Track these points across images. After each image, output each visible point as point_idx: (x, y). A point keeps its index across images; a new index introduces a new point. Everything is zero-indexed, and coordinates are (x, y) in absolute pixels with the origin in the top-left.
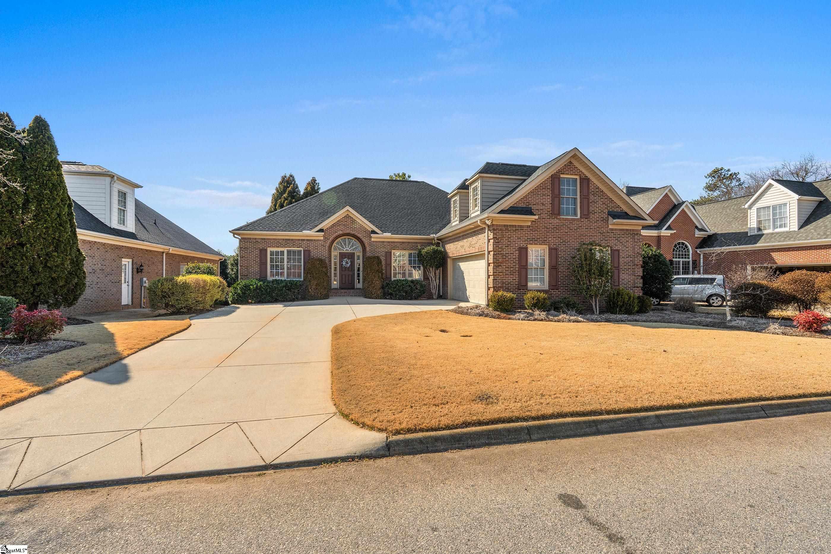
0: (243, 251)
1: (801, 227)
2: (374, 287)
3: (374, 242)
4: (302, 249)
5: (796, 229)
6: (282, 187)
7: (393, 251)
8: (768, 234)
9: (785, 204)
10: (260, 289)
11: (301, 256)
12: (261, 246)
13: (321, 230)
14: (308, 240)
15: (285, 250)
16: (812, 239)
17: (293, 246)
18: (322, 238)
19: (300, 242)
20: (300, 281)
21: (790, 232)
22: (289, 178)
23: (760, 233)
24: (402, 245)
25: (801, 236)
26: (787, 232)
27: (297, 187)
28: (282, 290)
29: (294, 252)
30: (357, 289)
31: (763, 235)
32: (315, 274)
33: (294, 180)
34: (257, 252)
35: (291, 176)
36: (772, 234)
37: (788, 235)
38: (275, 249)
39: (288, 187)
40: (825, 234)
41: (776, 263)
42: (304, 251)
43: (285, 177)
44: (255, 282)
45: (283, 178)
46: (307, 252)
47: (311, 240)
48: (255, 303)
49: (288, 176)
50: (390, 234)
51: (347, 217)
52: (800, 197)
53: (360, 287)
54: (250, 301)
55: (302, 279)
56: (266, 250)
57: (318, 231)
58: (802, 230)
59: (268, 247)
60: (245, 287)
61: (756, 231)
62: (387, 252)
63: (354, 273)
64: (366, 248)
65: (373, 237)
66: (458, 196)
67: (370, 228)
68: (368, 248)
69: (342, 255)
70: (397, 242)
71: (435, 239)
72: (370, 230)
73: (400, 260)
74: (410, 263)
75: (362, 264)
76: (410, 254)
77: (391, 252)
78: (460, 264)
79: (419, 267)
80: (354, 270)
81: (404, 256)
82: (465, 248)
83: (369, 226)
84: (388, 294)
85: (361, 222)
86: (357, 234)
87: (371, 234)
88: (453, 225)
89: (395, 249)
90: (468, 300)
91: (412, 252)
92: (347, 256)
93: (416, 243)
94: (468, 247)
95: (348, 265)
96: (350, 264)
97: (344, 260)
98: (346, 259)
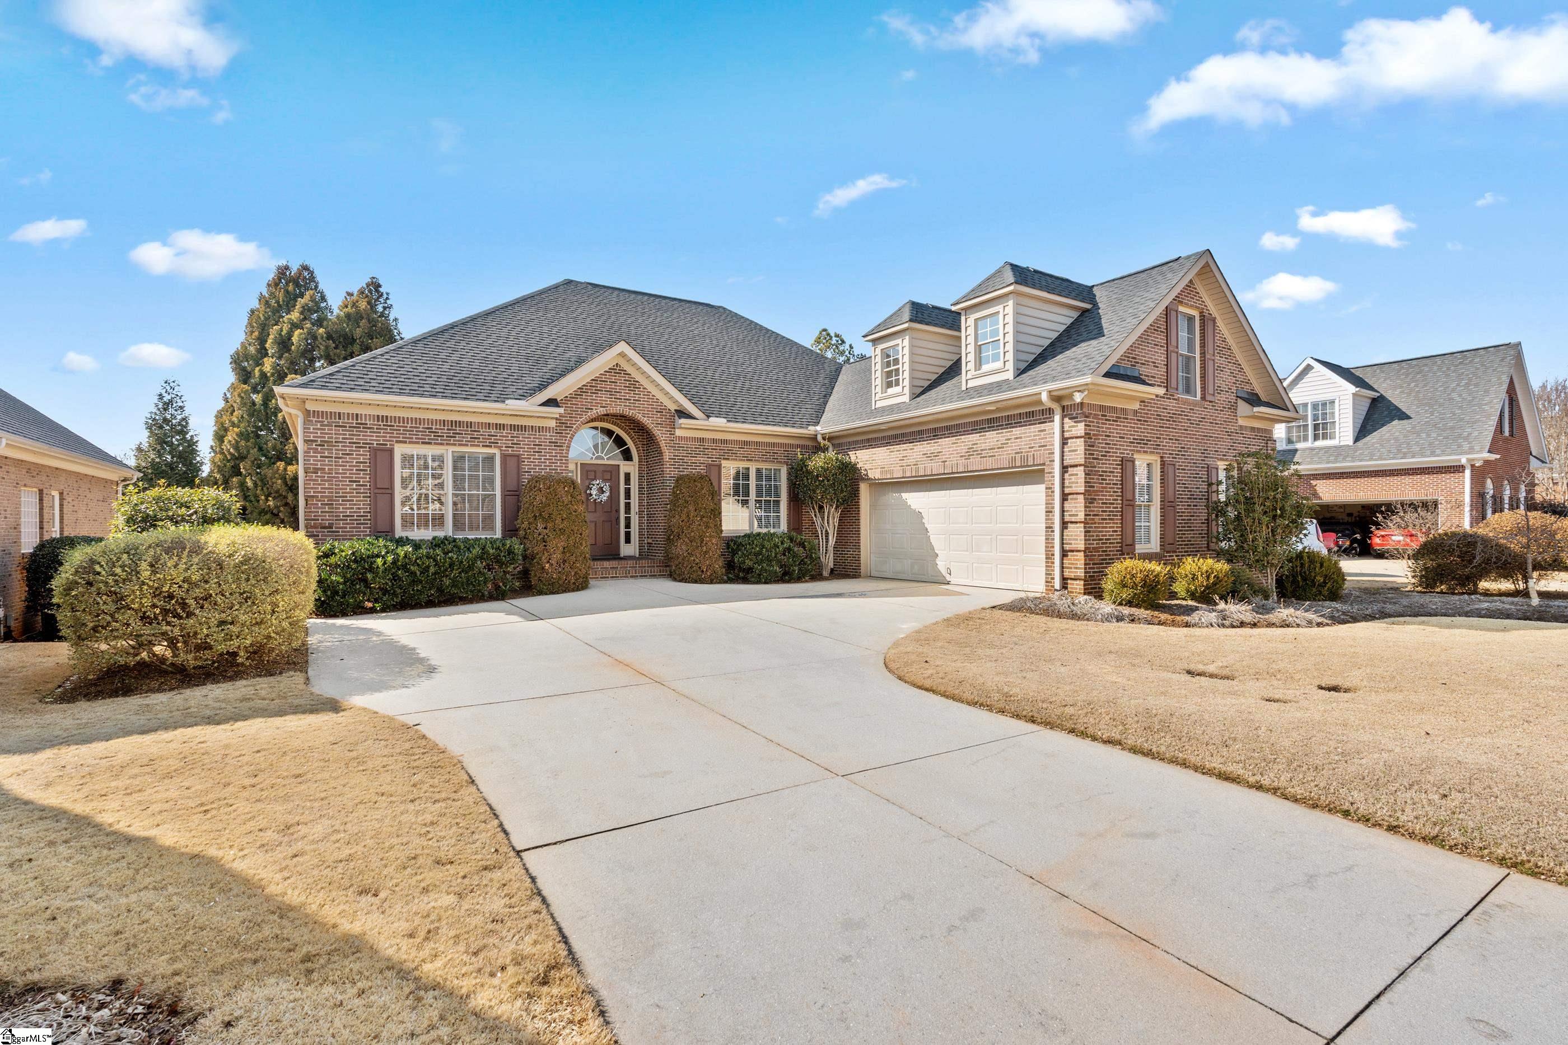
0: (316, 451)
1: (1357, 439)
2: (706, 552)
3: (681, 438)
4: (496, 451)
5: (1351, 443)
6: (281, 296)
7: (724, 463)
8: (1304, 450)
9: (1332, 402)
10: (404, 567)
11: (492, 469)
12: (374, 439)
13: (551, 402)
14: (513, 427)
15: (448, 453)
16: (1380, 458)
17: (474, 441)
18: (553, 424)
19: (493, 431)
20: (493, 542)
21: (1341, 447)
22: (299, 273)
23: (1290, 447)
24: (745, 448)
25: (1361, 454)
26: (1335, 447)
27: (323, 298)
28: (471, 567)
29: (473, 457)
30: (625, 558)
31: (1296, 450)
32: (558, 521)
33: (312, 278)
34: (363, 456)
35: (306, 268)
36: (1312, 449)
37: (1339, 451)
38: (415, 450)
39: (302, 296)
40: (1399, 451)
41: (1320, 498)
42: (504, 457)
43: (287, 268)
44: (386, 547)
45: (283, 272)
46: (512, 461)
47: (523, 428)
48: (383, 610)
49: (294, 268)
50: (725, 420)
51: (616, 370)
52: (1358, 389)
53: (632, 554)
54: (369, 605)
55: (498, 535)
56: (391, 451)
57: (544, 404)
58: (1360, 444)
59: (397, 442)
60: (355, 561)
61: (1284, 442)
62: (710, 465)
63: (618, 519)
64: (661, 453)
65: (683, 426)
66: (907, 337)
67: (676, 402)
68: (667, 455)
69: (587, 471)
70: (732, 442)
71: (819, 438)
72: (673, 407)
73: (736, 487)
74: (759, 493)
75: (637, 495)
76: (759, 471)
77: (719, 466)
78: (905, 495)
79: (777, 503)
80: (618, 511)
81: (747, 477)
82: (944, 458)
83: (671, 398)
84: (741, 569)
85: (650, 388)
86: (639, 417)
87: (676, 417)
88: (879, 404)
89: (728, 459)
90: (941, 579)
91: (763, 466)
92: (598, 474)
93: (774, 445)
94: (962, 456)
95: (604, 497)
96: (608, 494)
97: (594, 482)
98: (598, 482)
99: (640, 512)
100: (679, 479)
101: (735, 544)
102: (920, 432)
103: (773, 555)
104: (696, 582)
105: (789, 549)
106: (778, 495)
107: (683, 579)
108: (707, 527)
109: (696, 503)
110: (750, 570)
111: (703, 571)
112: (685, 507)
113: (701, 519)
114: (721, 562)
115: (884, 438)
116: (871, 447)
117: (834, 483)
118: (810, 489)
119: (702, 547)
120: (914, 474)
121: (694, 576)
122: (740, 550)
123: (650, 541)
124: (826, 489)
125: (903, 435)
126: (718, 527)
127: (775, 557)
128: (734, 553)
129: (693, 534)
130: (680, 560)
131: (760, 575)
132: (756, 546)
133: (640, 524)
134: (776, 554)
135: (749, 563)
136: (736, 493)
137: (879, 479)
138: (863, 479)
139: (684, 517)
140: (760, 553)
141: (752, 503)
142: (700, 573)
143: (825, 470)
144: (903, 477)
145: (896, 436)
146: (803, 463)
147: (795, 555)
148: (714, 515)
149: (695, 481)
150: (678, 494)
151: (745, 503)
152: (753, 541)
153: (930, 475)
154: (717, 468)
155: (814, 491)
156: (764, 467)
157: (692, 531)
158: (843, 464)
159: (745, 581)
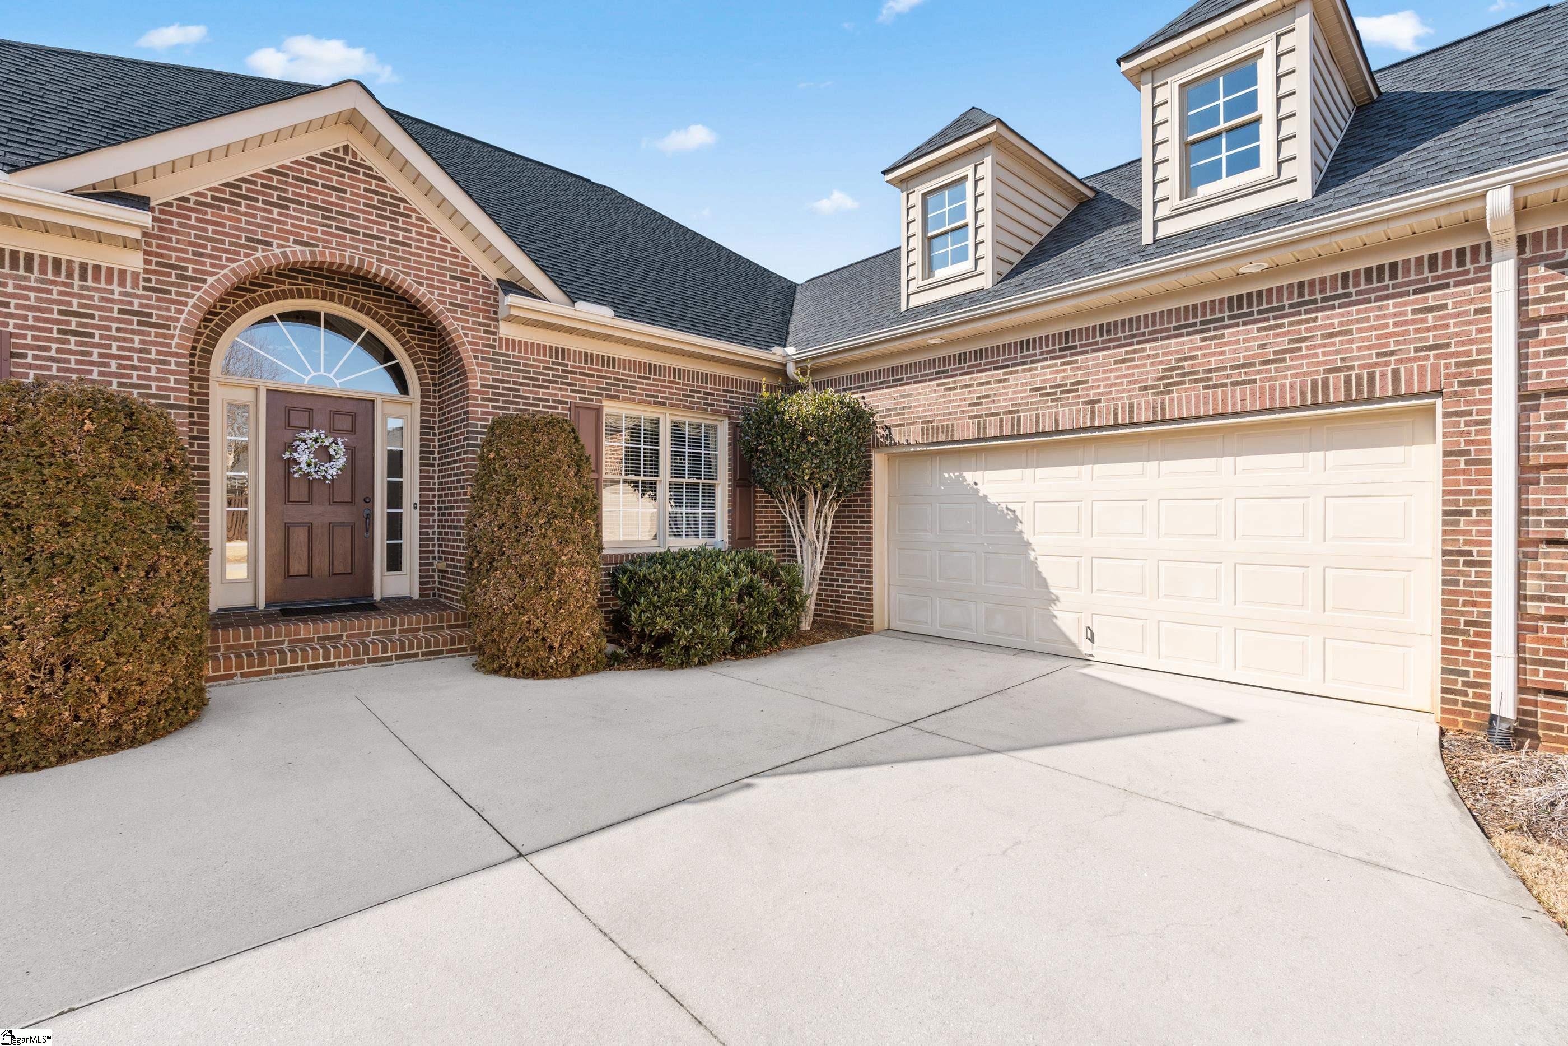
2: (560, 602)
3: (511, 342)
7: (608, 405)
13: (120, 199)
18: (133, 262)
30: (390, 604)
51: (345, 162)
53: (402, 594)
62: (577, 407)
63: (370, 517)
64: (463, 373)
65: (514, 312)
66: (988, 160)
67: (499, 258)
68: (477, 378)
69: (288, 410)
70: (626, 364)
71: (791, 369)
72: (493, 273)
73: (633, 454)
74: (677, 470)
75: (417, 468)
76: (677, 429)
77: (598, 411)
78: (970, 477)
79: (710, 490)
80: (369, 500)
81: (654, 437)
82: (1092, 394)
83: (488, 248)
84: (642, 637)
85: (437, 219)
86: (407, 282)
87: (501, 293)
88: (916, 301)
89: (616, 398)
90: (1063, 648)
91: (687, 418)
92: (318, 418)
93: (706, 377)
94: (1146, 388)
95: (333, 469)
96: (340, 462)
97: (304, 435)
98: (315, 434)
99: (424, 504)
100: (498, 427)
101: (631, 579)
102: (1024, 345)
103: (719, 602)
104: (533, 675)
105: (749, 589)
106: (711, 475)
107: (501, 667)
108: (564, 541)
109: (536, 482)
110: (666, 639)
111: (551, 648)
112: (508, 492)
113: (548, 522)
114: (597, 622)
115: (931, 363)
116: (898, 382)
117: (837, 449)
118: (787, 460)
119: (549, 588)
120: (1007, 431)
121: (529, 661)
122: (642, 593)
123: (442, 566)
124: (822, 461)
125: (979, 354)
126: (593, 540)
127: (723, 606)
128: (630, 599)
129: (526, 558)
130: (495, 621)
131: (687, 649)
132: (681, 583)
133: (424, 528)
134: (725, 599)
135: (663, 624)
136: (633, 467)
137: (917, 444)
138: (879, 445)
139: (504, 515)
140: (691, 598)
141: (663, 490)
142: (543, 654)
143: (821, 421)
144: (979, 439)
145: (962, 358)
146: (774, 408)
147: (763, 600)
148: (582, 513)
149: (534, 430)
150: (490, 462)
151: (649, 488)
152: (672, 572)
153: (1051, 433)
154: (594, 413)
155: (798, 464)
156: (687, 420)
157: (524, 552)
158: (854, 411)
159: (654, 661)
